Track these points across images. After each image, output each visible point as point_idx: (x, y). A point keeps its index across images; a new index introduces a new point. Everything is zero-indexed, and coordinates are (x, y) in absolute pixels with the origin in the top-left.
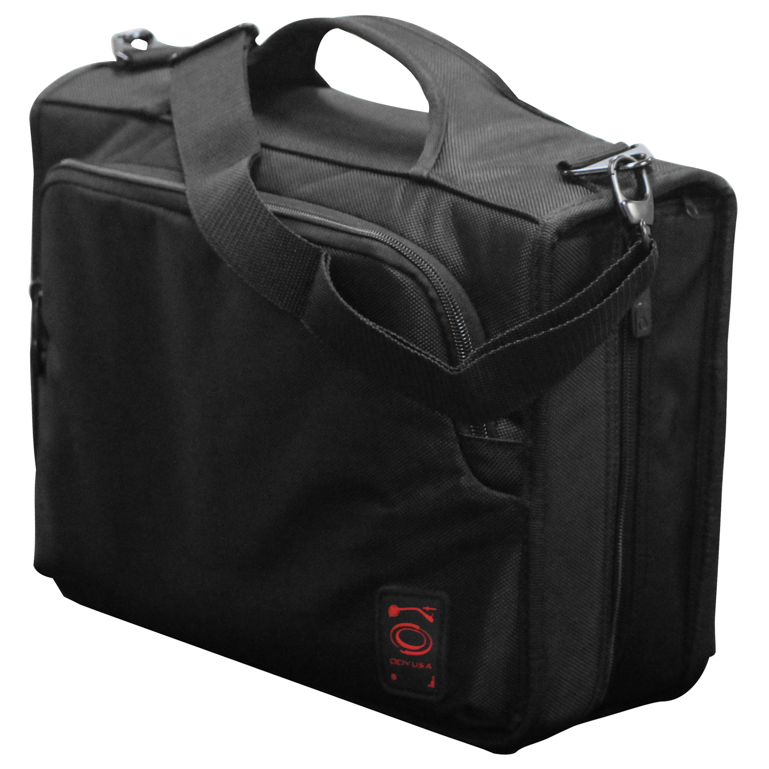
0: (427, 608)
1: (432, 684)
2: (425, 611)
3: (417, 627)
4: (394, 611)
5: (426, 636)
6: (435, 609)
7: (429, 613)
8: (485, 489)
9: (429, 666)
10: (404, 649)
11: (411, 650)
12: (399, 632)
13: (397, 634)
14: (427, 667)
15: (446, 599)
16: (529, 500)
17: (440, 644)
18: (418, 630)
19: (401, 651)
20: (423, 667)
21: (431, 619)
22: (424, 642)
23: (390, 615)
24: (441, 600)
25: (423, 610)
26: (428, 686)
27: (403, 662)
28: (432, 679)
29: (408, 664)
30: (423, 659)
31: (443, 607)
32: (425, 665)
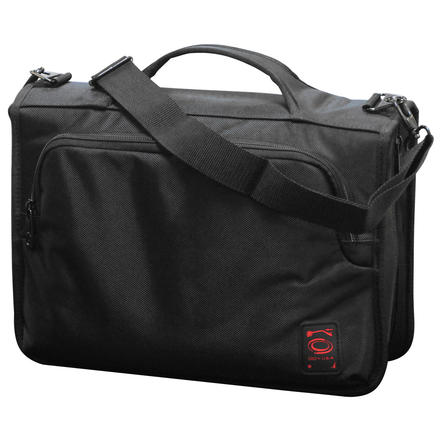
0: (328, 330)
1: (334, 366)
2: (327, 331)
3: (324, 340)
4: (309, 334)
5: (328, 343)
6: (332, 329)
7: (329, 332)
8: (356, 266)
9: (332, 358)
10: (317, 352)
11: (320, 351)
12: (313, 344)
13: (312, 345)
14: (331, 358)
15: (338, 324)
16: (378, 268)
17: (338, 346)
18: (324, 341)
19: (315, 353)
20: (328, 359)
21: (330, 335)
22: (328, 346)
23: (308, 336)
24: (336, 325)
25: (326, 331)
26: (332, 367)
27: (316, 358)
28: (334, 364)
29: (319, 359)
30: (328, 355)
31: (337, 328)
32: (329, 357)
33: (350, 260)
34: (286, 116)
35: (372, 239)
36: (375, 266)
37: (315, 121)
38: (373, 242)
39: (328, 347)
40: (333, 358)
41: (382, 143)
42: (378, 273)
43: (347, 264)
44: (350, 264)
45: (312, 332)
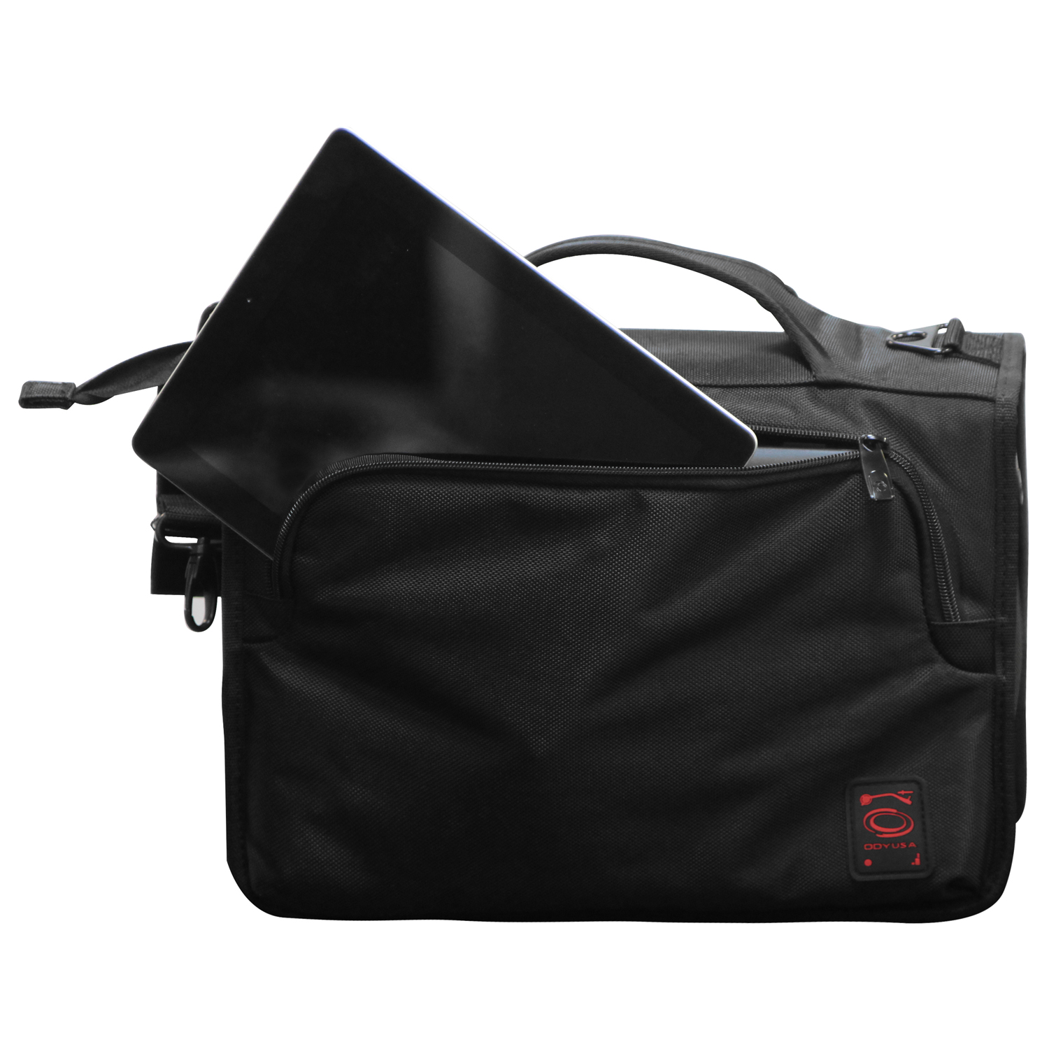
0: (903, 792)
1: (917, 861)
2: (900, 795)
3: (895, 811)
5: (905, 817)
6: (912, 792)
7: (905, 796)
9: (912, 845)
10: (882, 833)
11: (889, 832)
12: (873, 818)
13: (872, 820)
14: (910, 845)
15: (923, 780)
16: (1004, 673)
17: (924, 823)
18: (896, 813)
19: (878, 835)
20: (905, 846)
21: (908, 802)
22: (903, 824)
23: (863, 804)
24: (918, 783)
25: (898, 795)
26: (913, 864)
27: (881, 845)
28: (916, 857)
29: (886, 846)
30: (905, 839)
31: (921, 789)
32: (907, 844)
33: (950, 661)
34: (805, 377)
35: (991, 617)
36: (999, 670)
37: (866, 383)
38: (994, 622)
39: (905, 825)
40: (914, 845)
41: (1003, 421)
42: (1004, 685)
43: (942, 669)
44: (950, 668)
45: (872, 797)
